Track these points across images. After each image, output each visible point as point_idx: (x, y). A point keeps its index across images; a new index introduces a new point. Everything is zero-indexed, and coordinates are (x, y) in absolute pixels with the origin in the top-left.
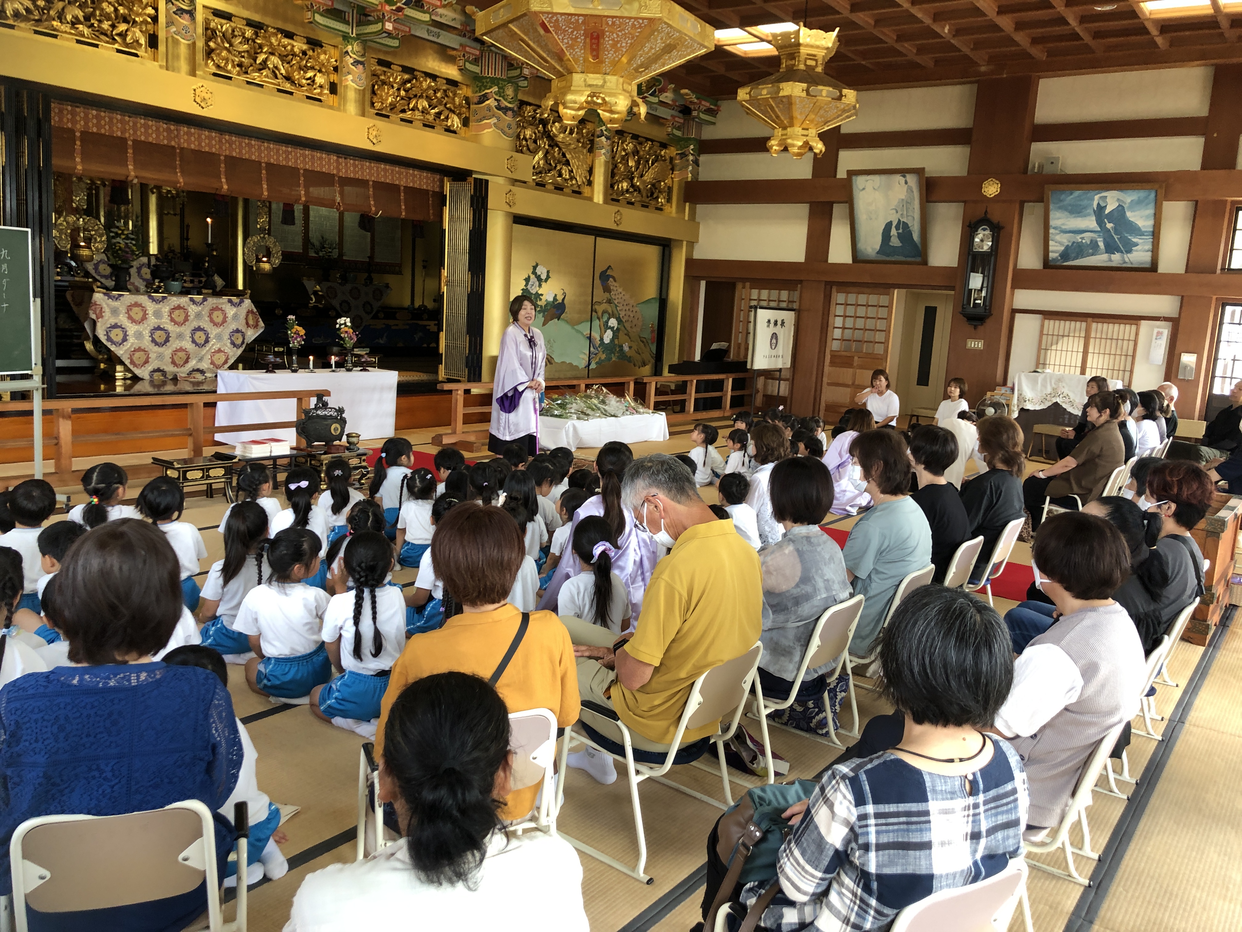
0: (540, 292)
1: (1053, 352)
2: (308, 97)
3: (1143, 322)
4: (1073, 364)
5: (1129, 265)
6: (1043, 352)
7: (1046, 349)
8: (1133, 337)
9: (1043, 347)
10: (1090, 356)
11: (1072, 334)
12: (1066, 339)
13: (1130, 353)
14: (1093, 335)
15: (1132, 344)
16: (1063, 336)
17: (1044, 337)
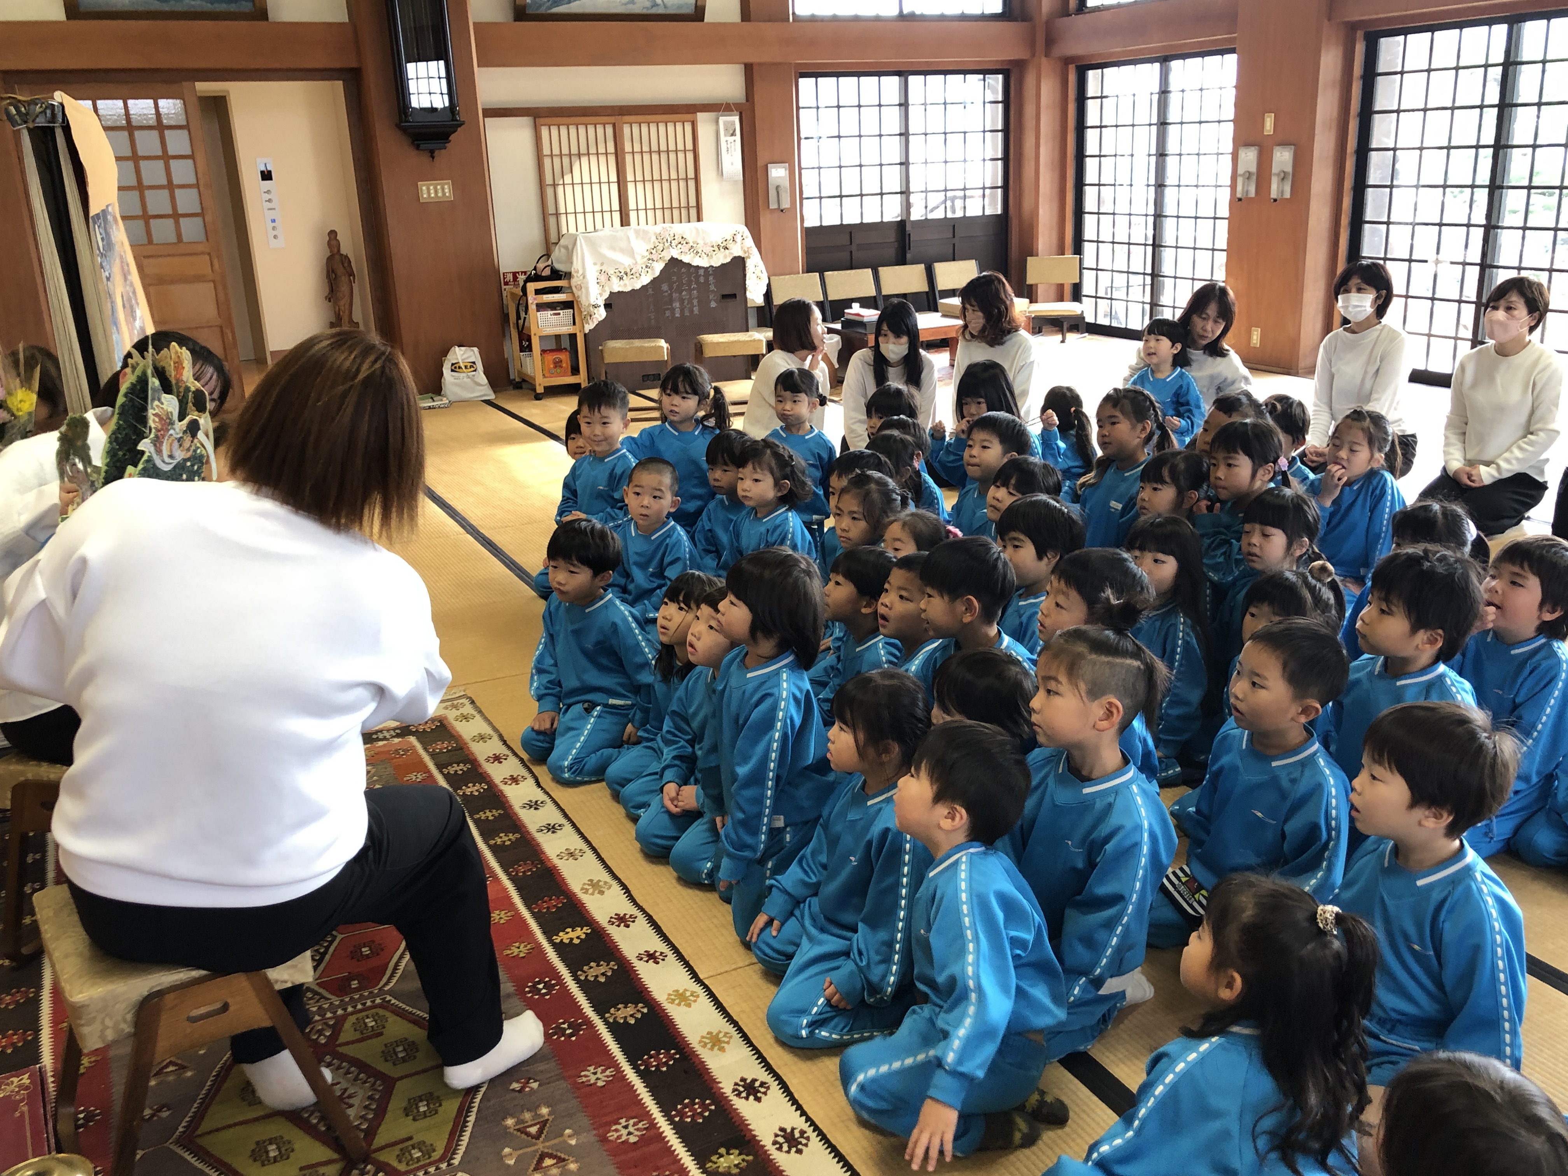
1: (569, 189)
3: (700, 116)
4: (606, 207)
5: (661, 11)
6: (549, 191)
7: (555, 185)
8: (690, 146)
9: (549, 180)
10: (631, 187)
11: (593, 150)
12: (584, 160)
13: (691, 174)
14: (628, 148)
15: (690, 156)
16: (579, 155)
17: (547, 162)
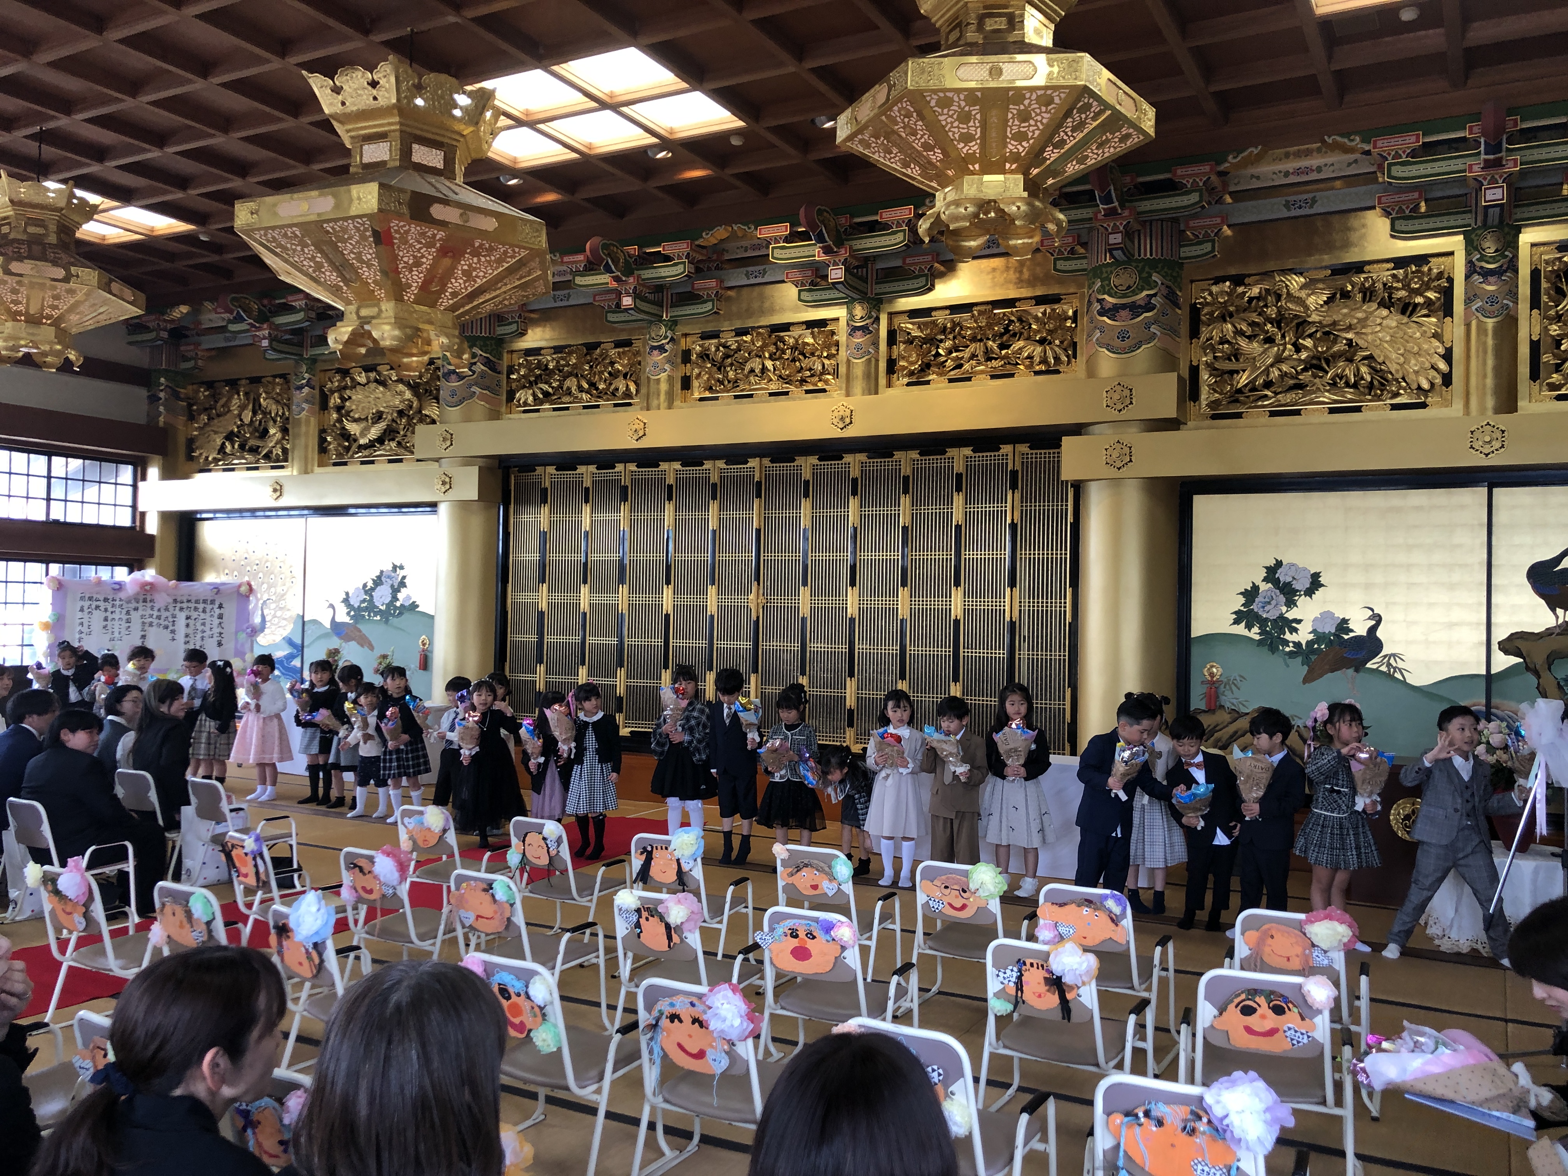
0: (1290, 615)
2: (807, 392)
